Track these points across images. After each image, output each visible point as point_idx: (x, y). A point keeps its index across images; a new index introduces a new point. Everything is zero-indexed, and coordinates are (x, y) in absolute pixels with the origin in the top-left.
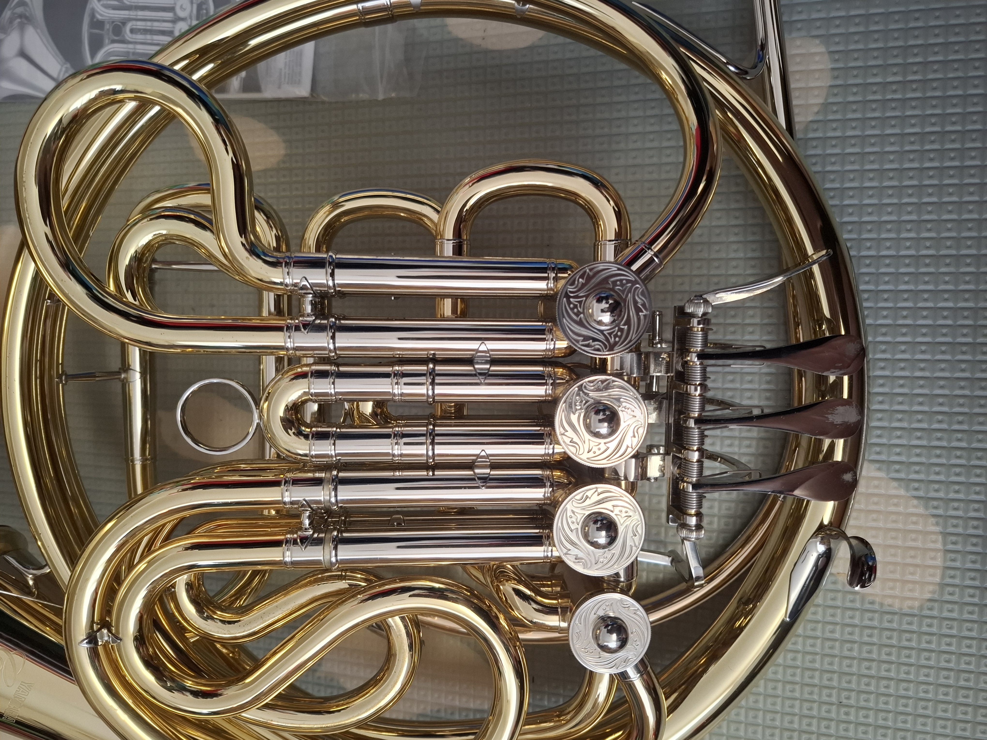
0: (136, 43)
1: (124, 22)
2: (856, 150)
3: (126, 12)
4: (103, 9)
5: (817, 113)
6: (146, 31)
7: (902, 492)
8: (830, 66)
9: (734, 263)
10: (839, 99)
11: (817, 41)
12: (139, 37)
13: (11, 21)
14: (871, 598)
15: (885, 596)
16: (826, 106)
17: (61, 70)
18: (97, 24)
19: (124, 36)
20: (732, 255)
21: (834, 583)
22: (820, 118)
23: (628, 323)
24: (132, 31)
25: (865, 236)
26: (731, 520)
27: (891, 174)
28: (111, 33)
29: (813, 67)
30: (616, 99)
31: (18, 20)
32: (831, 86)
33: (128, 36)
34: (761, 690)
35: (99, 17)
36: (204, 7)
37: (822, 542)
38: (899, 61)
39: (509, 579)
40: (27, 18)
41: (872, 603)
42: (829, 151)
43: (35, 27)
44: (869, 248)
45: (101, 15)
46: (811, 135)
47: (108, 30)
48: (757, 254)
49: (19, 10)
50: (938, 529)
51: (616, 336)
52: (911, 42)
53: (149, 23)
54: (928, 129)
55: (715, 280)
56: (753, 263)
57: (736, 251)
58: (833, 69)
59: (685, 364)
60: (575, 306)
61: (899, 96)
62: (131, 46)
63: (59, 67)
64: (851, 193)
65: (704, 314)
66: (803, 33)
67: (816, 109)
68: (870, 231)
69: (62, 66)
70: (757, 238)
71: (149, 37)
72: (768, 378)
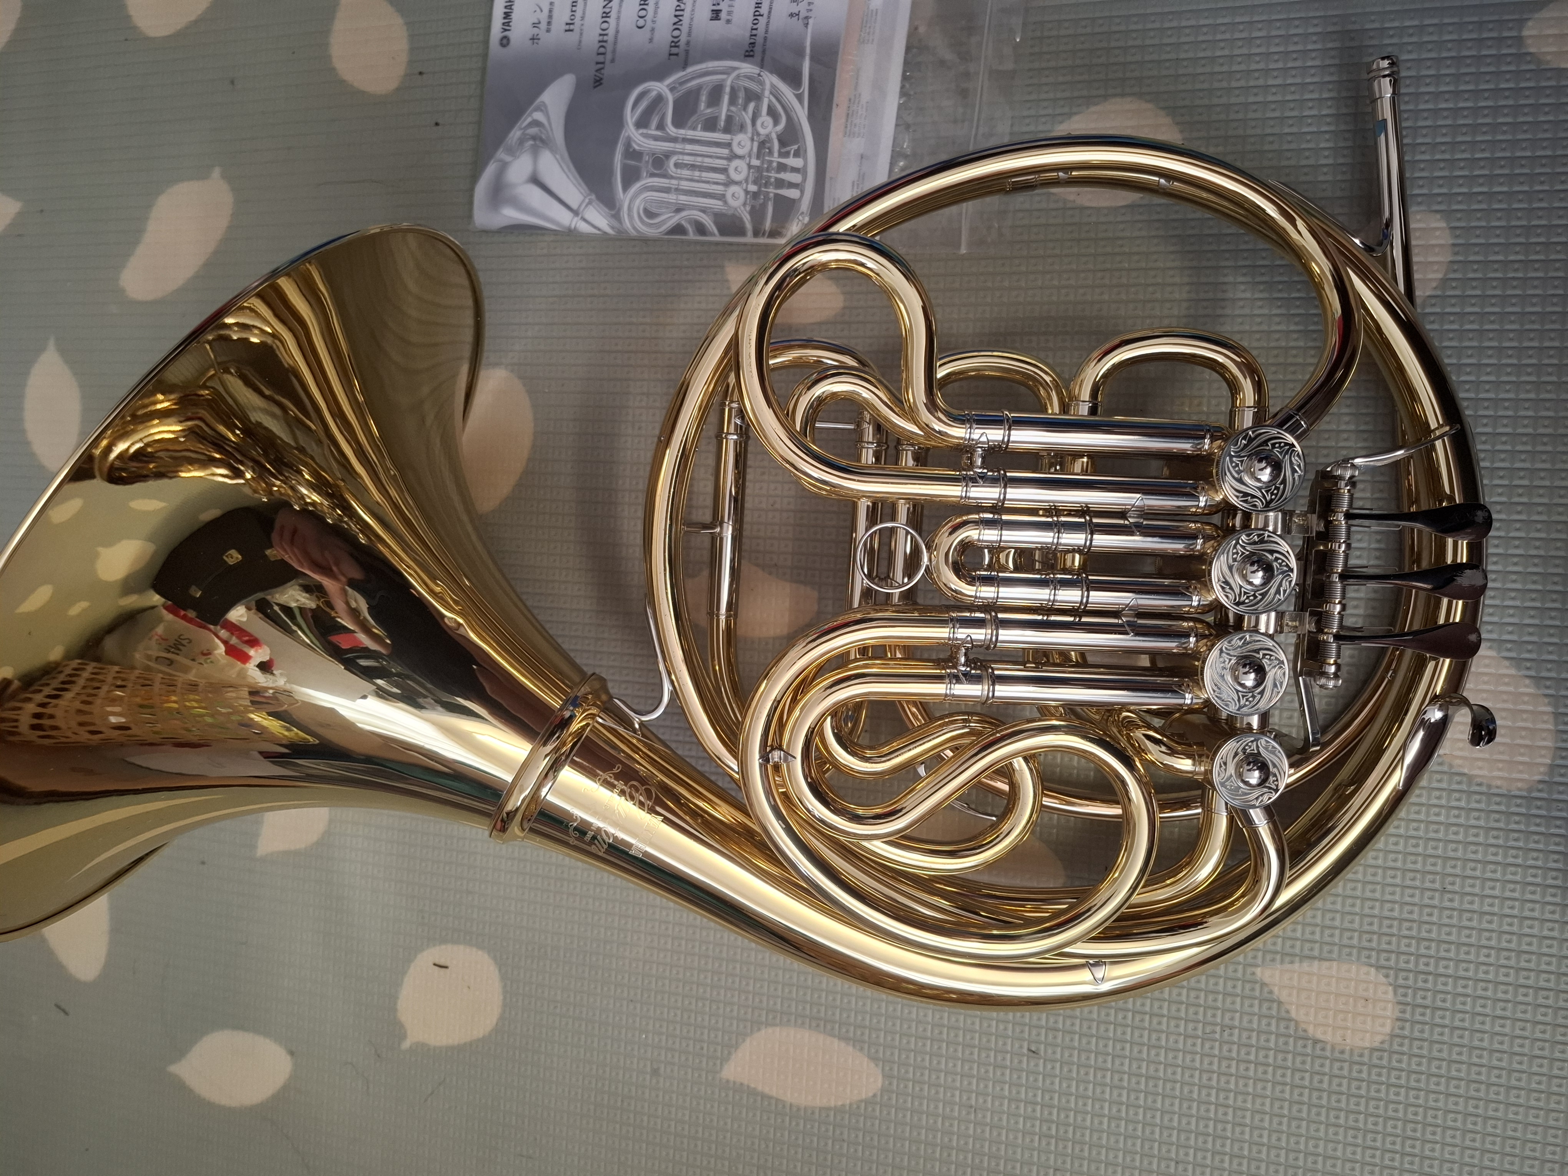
0: (680, 179)
1: (668, 155)
2: (1475, 327)
3: (672, 145)
4: (642, 139)
5: (1435, 288)
6: (693, 167)
7: (1513, 672)
8: (1451, 242)
9: (1345, 435)
10: (1458, 275)
11: (1438, 216)
12: (686, 173)
13: (521, 142)
14: (1479, 780)
15: (1493, 777)
16: (1444, 281)
17: (583, 201)
18: (632, 154)
19: (666, 170)
20: (1343, 427)
21: (1441, 764)
22: (1439, 293)
23: (1284, 482)
24: (677, 165)
25: (1481, 413)
26: (1333, 700)
27: (1510, 352)
28: (650, 166)
29: (1433, 242)
30: (1223, 264)
31: (531, 142)
32: (1451, 262)
33: (671, 169)
34: (1360, 876)
35: (637, 148)
36: (768, 145)
37: (1440, 709)
38: (1522, 240)
39: (1138, 727)
40: (542, 140)
41: (1480, 785)
42: (1446, 327)
43: (554, 151)
44: (1486, 425)
45: (639, 145)
46: (1428, 310)
47: (647, 162)
48: (1370, 427)
49: (533, 131)
50: (1549, 709)
51: (1272, 494)
52: (1535, 222)
53: (699, 159)
54: (1549, 309)
55: (1325, 452)
56: (1365, 436)
57: (1347, 423)
58: (1454, 245)
59: (1328, 524)
60: (1237, 465)
61: (1520, 275)
62: (674, 182)
63: (581, 198)
64: (1468, 370)
65: (1352, 477)
66: (1423, 208)
67: (1434, 284)
68: (1487, 408)
70: (1370, 411)
71: (697, 173)
72: (1378, 554)
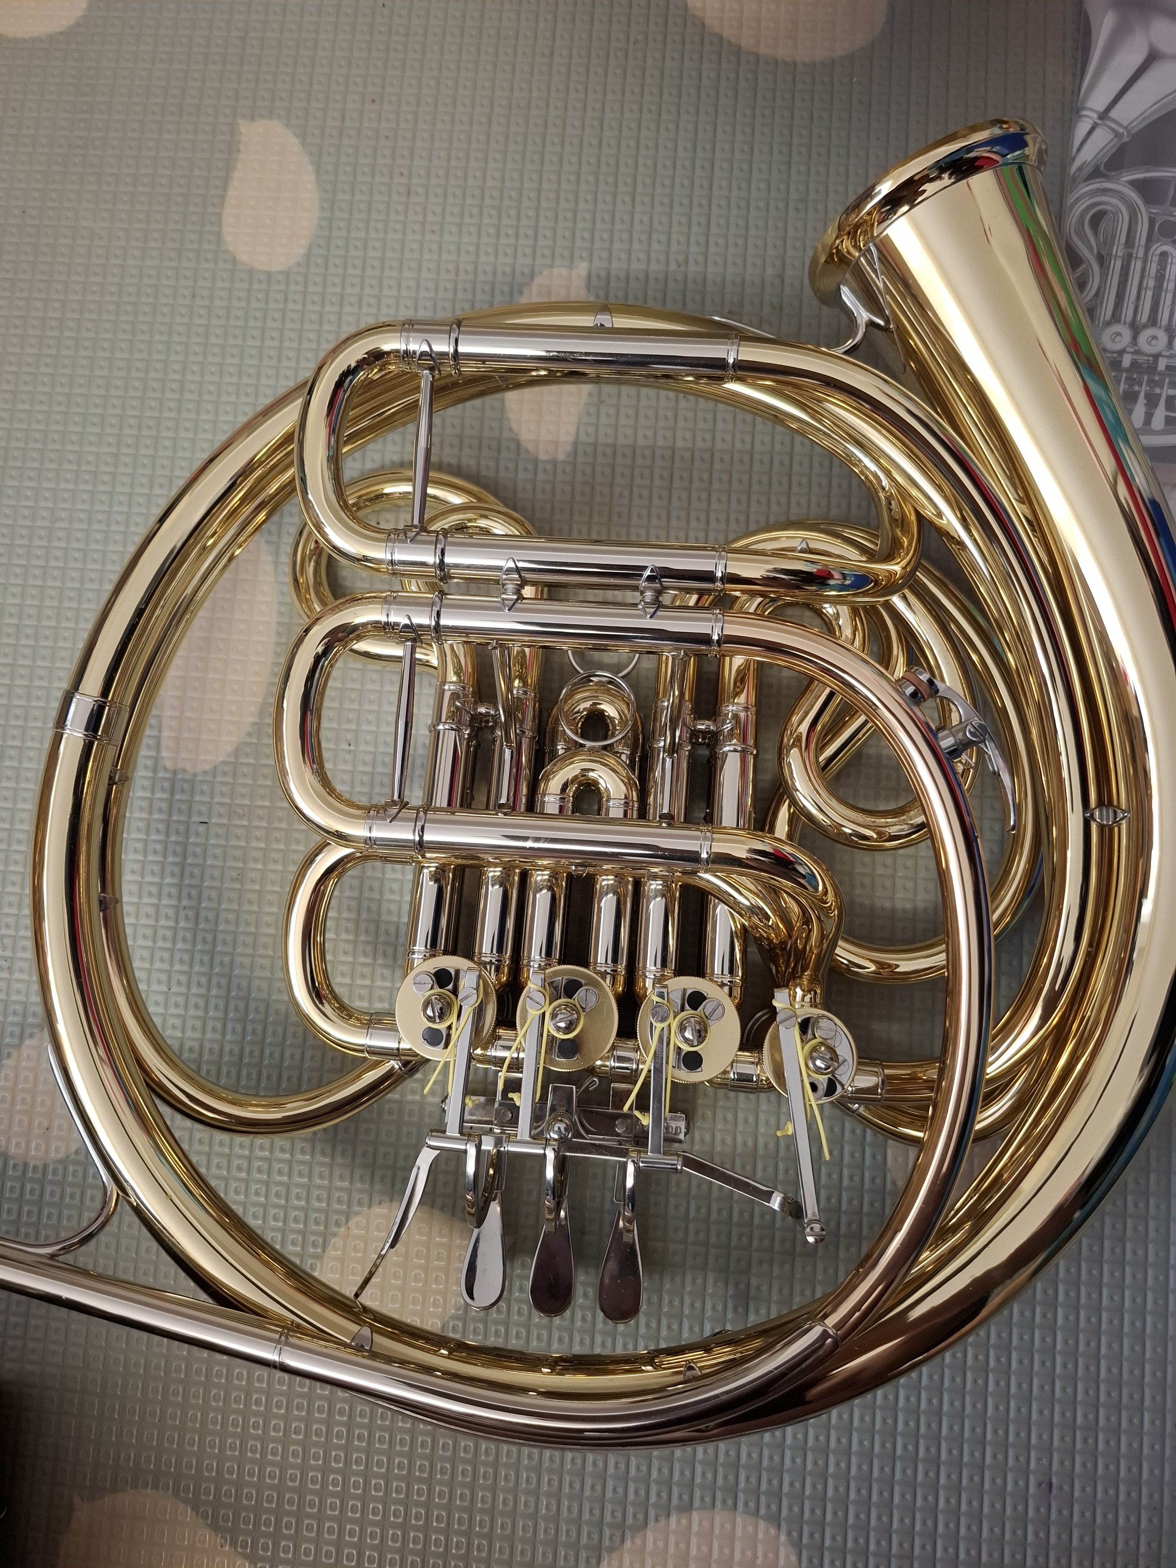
0: (1145, 261)
12: (1153, 267)
19: (1158, 240)
28: (1166, 218)
62: (1141, 251)
63: (1124, 123)
69: (1126, 128)
71: (1152, 283)
